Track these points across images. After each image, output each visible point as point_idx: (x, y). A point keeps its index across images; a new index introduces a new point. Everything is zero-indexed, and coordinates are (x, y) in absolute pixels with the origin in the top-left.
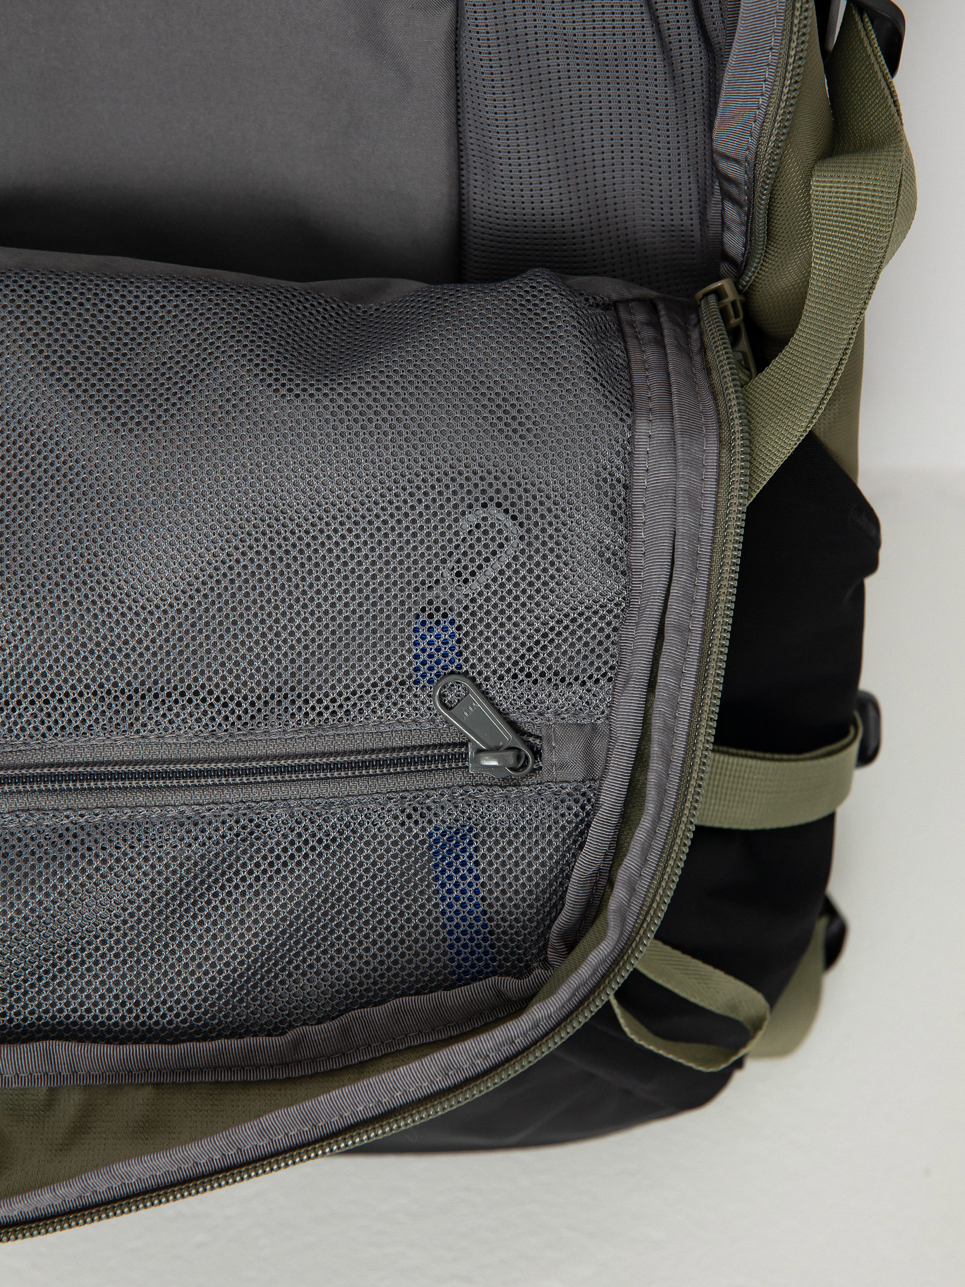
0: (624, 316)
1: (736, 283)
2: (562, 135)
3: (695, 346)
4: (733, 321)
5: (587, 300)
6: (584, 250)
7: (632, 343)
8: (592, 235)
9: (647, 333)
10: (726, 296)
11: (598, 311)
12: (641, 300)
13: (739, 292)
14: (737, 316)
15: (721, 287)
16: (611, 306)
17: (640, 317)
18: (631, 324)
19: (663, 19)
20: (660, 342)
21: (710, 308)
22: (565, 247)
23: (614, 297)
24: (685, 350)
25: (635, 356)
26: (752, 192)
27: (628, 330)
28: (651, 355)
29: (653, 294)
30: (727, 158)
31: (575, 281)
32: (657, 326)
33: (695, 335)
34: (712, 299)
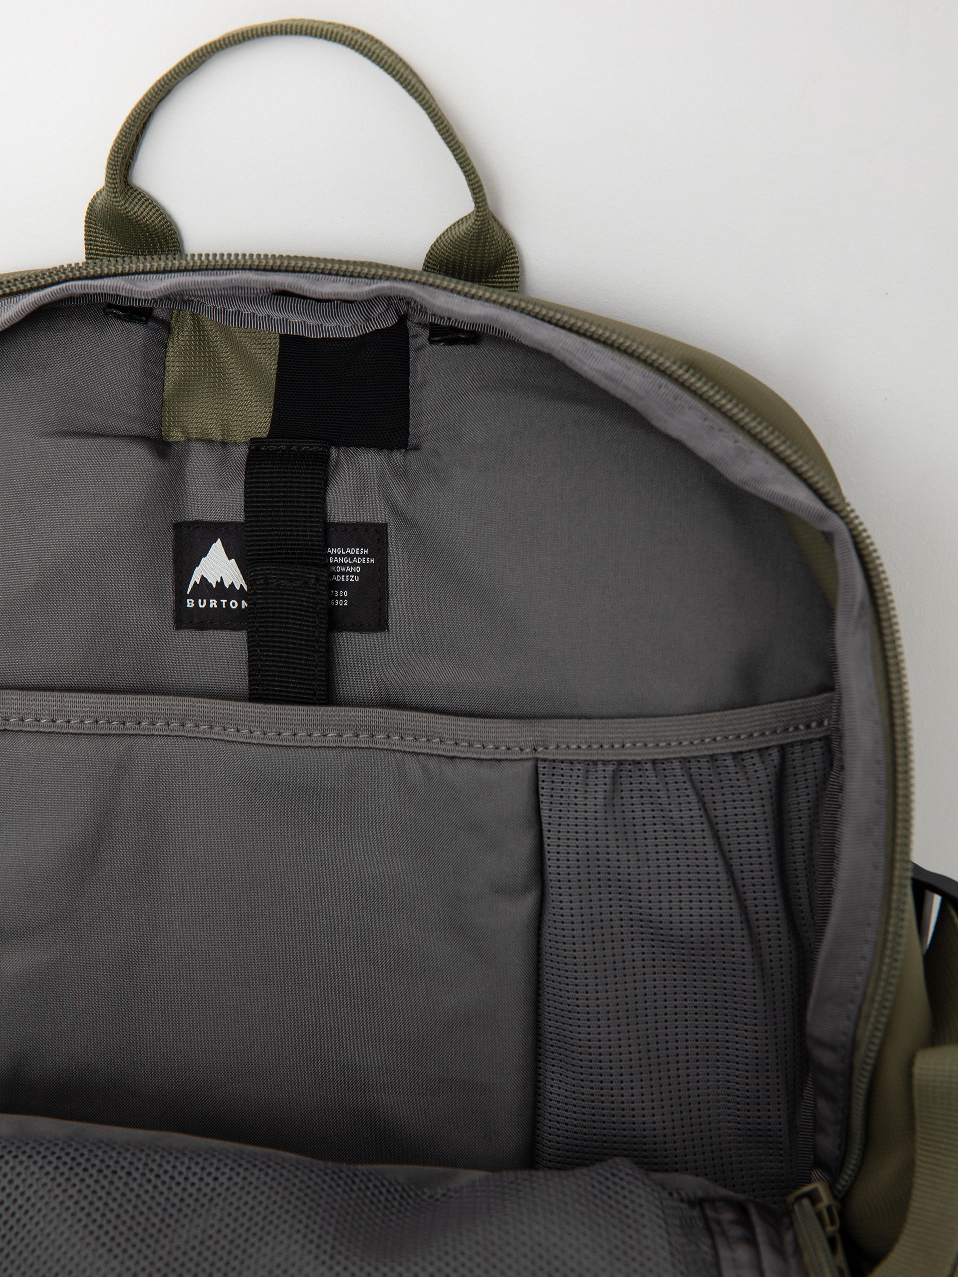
0: (710, 1213)
1: (832, 1188)
2: (644, 1026)
3: (789, 1248)
4: (830, 1229)
5: (671, 1194)
6: (666, 1150)
7: (720, 1241)
8: (674, 1135)
9: (736, 1231)
10: (820, 1200)
11: (683, 1205)
12: (728, 1201)
13: (835, 1197)
14: (833, 1223)
15: (815, 1191)
16: (698, 1203)
17: (727, 1216)
18: (718, 1222)
19: (751, 909)
20: (751, 1241)
21: (804, 1211)
22: (645, 1147)
23: (700, 1194)
24: (778, 1249)
25: (725, 1254)
26: (849, 1084)
27: (714, 1227)
28: (743, 1253)
29: (741, 1197)
30: (821, 1043)
31: (658, 1176)
32: (748, 1225)
33: (789, 1237)
34: (806, 1202)
